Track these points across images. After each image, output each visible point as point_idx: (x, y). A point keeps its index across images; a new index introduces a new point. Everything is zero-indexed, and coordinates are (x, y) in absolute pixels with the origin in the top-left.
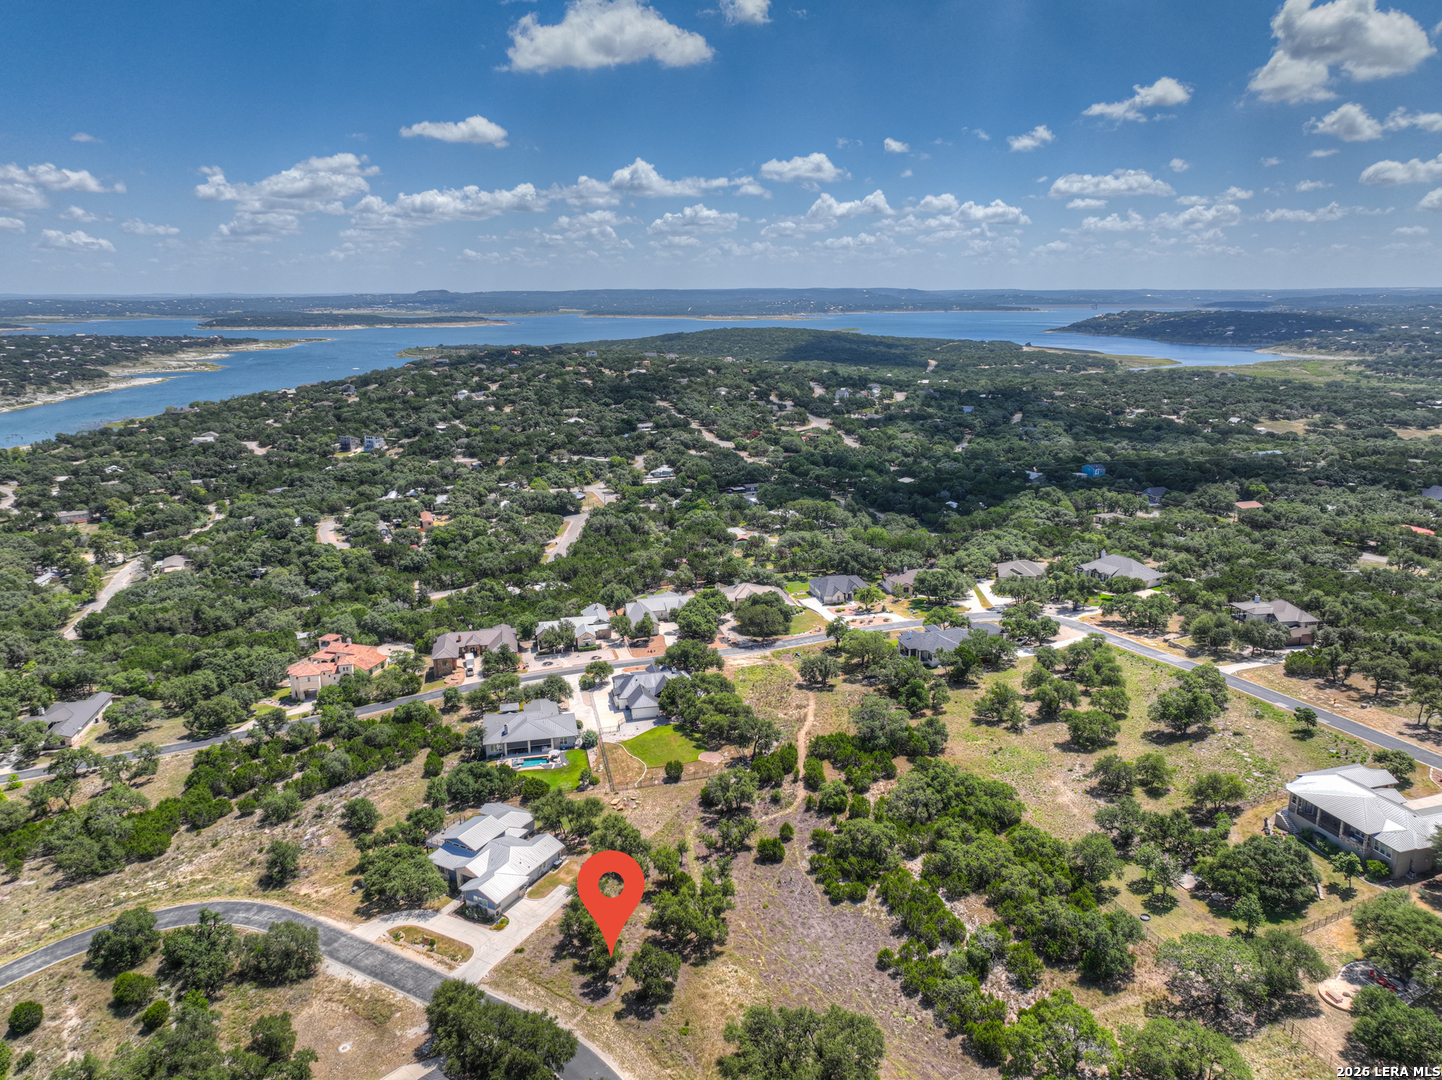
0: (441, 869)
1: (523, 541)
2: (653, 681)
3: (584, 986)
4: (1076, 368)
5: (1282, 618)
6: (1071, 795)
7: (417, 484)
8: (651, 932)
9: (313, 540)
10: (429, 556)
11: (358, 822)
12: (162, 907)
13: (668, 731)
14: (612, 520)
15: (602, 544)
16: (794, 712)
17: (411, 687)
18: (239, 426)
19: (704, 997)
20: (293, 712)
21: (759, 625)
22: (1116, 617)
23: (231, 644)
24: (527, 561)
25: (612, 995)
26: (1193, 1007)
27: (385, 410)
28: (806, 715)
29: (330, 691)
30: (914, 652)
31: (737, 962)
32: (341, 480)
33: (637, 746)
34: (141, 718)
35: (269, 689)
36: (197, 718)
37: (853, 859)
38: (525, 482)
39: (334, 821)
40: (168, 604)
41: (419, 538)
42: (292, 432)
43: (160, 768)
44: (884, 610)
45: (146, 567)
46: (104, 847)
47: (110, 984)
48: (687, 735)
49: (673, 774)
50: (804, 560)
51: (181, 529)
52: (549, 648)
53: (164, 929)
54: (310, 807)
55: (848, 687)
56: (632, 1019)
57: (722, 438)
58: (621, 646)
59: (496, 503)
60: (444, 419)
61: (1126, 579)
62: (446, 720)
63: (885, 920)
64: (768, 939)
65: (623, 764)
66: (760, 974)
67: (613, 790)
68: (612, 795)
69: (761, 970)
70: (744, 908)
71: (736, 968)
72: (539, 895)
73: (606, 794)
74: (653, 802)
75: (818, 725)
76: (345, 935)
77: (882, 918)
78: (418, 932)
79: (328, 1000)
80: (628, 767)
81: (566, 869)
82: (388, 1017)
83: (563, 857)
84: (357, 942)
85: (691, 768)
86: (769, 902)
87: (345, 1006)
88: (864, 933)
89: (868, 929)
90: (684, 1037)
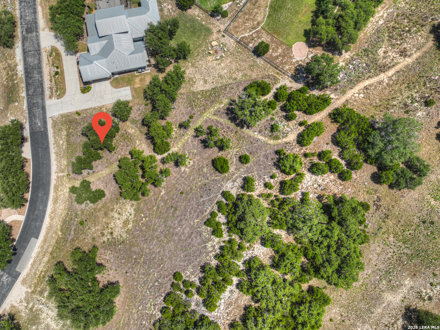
31: (137, 210)
63: (210, 257)
64: (160, 212)
65: (256, 10)
66: (136, 226)
67: (226, 31)
68: (221, 35)
69: (139, 225)
70: (174, 184)
71: (133, 213)
72: (117, 84)
73: (219, 31)
74: (230, 62)
75: (385, 84)
76: (37, 32)
77: (211, 254)
78: (59, 60)
79: (5, 69)
80: (254, 16)
81: (143, 77)
82: (13, 102)
83: (147, 68)
84: (36, 42)
85: (280, 51)
86: (187, 192)
87: (7, 79)
88: (194, 252)
89: (198, 253)
90: (79, 225)
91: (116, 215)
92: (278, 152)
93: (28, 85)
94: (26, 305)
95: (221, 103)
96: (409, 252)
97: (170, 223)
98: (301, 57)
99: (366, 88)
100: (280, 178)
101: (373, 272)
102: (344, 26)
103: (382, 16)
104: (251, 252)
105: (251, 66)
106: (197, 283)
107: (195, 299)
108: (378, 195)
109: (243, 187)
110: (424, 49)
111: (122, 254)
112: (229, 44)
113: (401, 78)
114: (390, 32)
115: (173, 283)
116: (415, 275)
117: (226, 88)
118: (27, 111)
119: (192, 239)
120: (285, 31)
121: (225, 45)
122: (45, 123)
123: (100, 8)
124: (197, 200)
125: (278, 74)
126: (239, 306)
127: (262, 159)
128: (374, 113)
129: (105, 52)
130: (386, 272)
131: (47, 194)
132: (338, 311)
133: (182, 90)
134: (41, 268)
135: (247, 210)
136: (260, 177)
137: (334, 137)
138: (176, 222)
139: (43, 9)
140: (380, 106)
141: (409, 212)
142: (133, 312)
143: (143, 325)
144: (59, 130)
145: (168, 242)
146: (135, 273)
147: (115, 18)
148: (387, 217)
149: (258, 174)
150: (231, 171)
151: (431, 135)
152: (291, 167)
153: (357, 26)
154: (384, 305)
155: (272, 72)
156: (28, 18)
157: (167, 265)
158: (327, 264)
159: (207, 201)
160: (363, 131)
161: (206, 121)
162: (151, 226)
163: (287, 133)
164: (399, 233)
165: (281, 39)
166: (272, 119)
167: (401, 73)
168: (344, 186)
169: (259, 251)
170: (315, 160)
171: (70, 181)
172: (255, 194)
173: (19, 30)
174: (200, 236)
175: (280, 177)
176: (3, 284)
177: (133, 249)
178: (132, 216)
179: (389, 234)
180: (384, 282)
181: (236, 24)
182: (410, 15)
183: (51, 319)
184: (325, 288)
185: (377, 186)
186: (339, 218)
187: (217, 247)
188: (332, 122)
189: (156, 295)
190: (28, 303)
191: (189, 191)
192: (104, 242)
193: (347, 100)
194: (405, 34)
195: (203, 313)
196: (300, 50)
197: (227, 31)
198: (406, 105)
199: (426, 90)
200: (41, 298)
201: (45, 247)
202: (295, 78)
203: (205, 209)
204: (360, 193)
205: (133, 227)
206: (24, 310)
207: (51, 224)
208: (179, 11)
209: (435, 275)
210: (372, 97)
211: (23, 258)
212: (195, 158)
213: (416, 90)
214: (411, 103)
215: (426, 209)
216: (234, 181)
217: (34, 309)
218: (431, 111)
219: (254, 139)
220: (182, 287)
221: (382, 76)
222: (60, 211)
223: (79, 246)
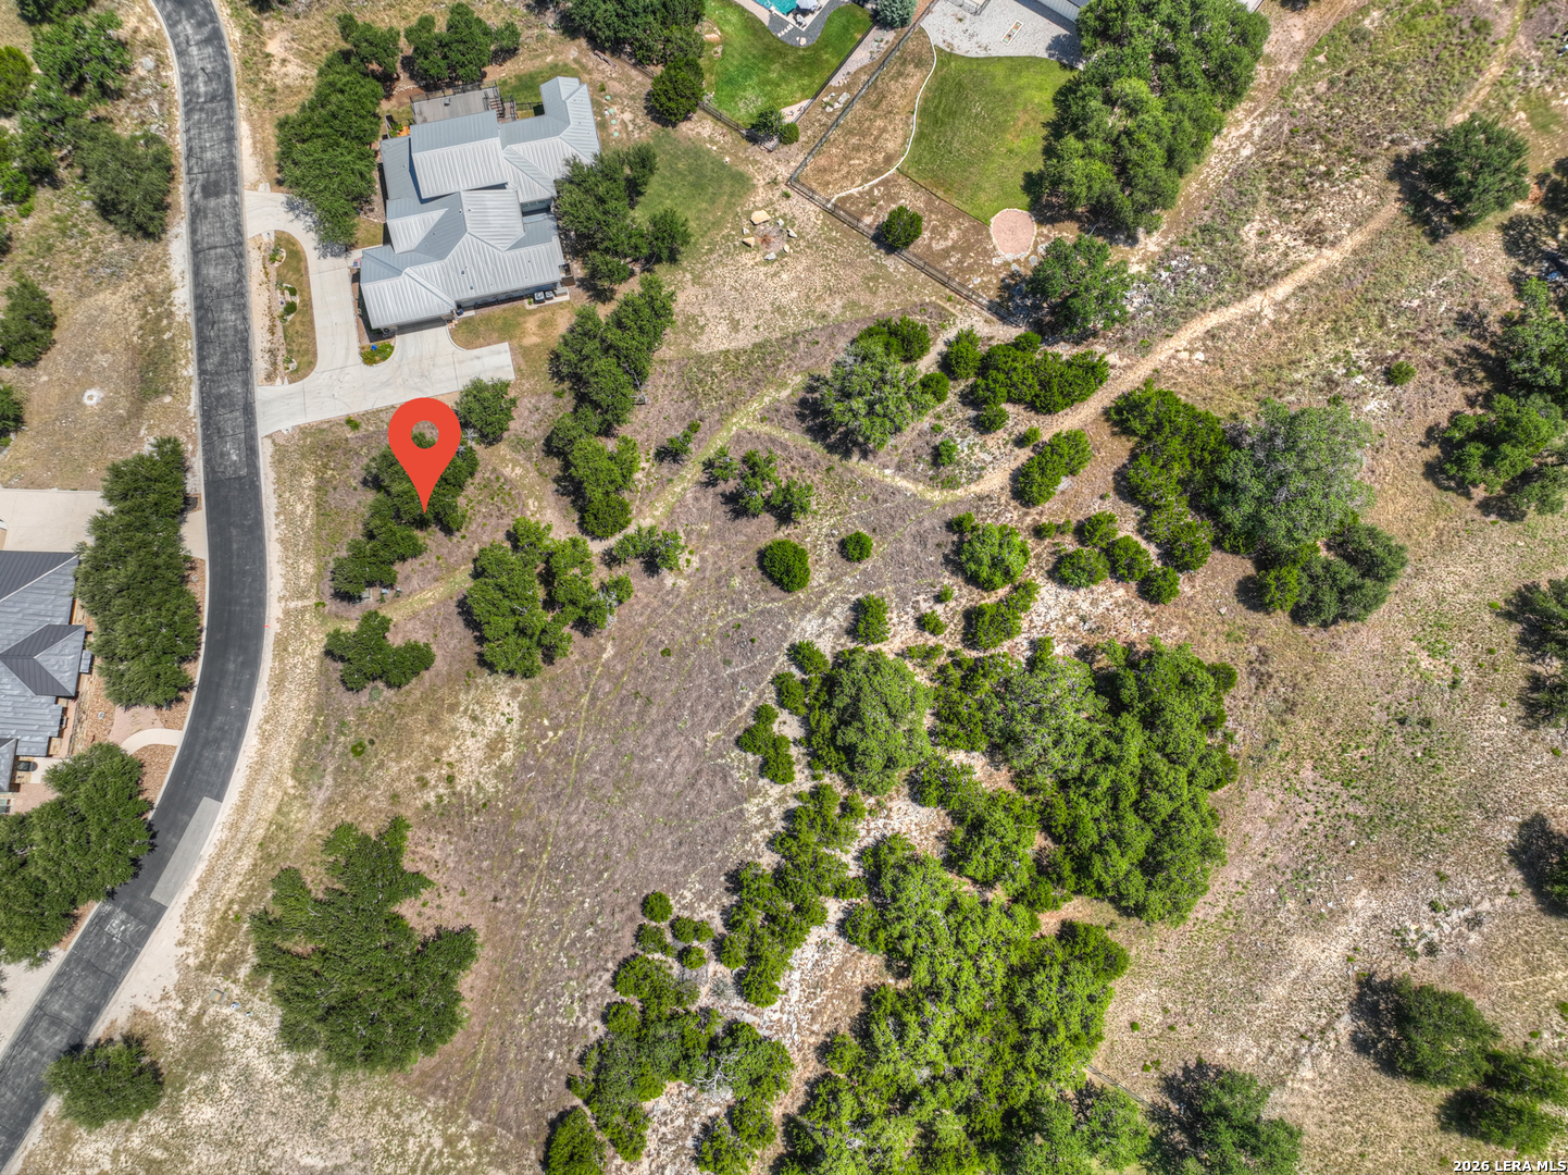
3: (348, 560)
6: (1337, 953)
16: (1283, 241)
28: (1288, 271)
31: (529, 706)
33: (956, 87)
48: (1054, 126)
55: (1491, 251)
63: (756, 844)
64: (602, 711)
65: (879, 123)
66: (526, 755)
67: (793, 181)
68: (778, 194)
69: (535, 751)
70: (643, 627)
71: (517, 714)
72: (469, 336)
73: (774, 182)
74: (808, 269)
75: (1265, 322)
76: (234, 192)
77: (757, 836)
78: (297, 270)
79: (135, 299)
80: (876, 139)
81: (548, 314)
82: (157, 393)
83: (560, 289)
84: (233, 221)
85: (954, 234)
86: (682, 648)
87: (141, 328)
88: (707, 832)
89: (717, 832)
90: (351, 755)
91: (465, 724)
92: (955, 526)
93: (203, 343)
94: (180, 1007)
95: (783, 385)
96: (1361, 811)
97: (630, 744)
98: (1017, 252)
99: (1211, 335)
100: (964, 601)
101: (1257, 875)
102: (1135, 157)
103: (1248, 136)
104: (880, 822)
105: (870, 279)
106: (718, 925)
107: (710, 974)
108: (1261, 643)
109: (852, 632)
110: (1374, 225)
111: (483, 843)
112: (801, 218)
113: (1313, 307)
114: (1274, 179)
115: (641, 927)
116: (1382, 879)
117: (796, 342)
118: (198, 420)
119: (700, 792)
120: (967, 179)
121: (791, 221)
122: (251, 451)
123: (425, 121)
124: (712, 673)
125: (949, 300)
126: (846, 991)
127: (908, 547)
128: (1239, 406)
129: (438, 244)
130: (1296, 872)
131: (252, 663)
132: (1155, 999)
133: (664, 352)
134: (229, 892)
135: (867, 690)
136: (904, 599)
137: (1121, 476)
138: (651, 740)
139: (254, 129)
140: (1256, 384)
141: (1355, 692)
142: (517, 1022)
143: (547, 1064)
144: (294, 473)
145: (624, 803)
146: (522, 900)
147: (469, 146)
148: (1291, 707)
149: (897, 590)
150: (815, 584)
151: (1410, 465)
152: (996, 563)
153: (1174, 161)
154: (1293, 974)
155: (931, 294)
156: (208, 155)
157: (623, 872)
158: (1112, 845)
159: (743, 675)
160: (1206, 454)
161: (738, 439)
162: (574, 752)
163: (982, 468)
164: (1331, 756)
165: (955, 203)
166: (935, 430)
167: (1313, 291)
168: (1158, 620)
169: (907, 820)
170: (1069, 544)
171: (323, 623)
172: (889, 648)
173: (181, 188)
174: (726, 782)
175: (964, 597)
176: (110, 943)
177: (516, 827)
178: (515, 726)
179: (1299, 760)
180: (1291, 904)
181: (822, 161)
182: (1328, 130)
183: (259, 1049)
184: (1111, 926)
185: (1256, 618)
186: (1141, 706)
187: (776, 813)
188: (1114, 434)
189: (589, 967)
190: (186, 1002)
191: (690, 646)
192: (427, 807)
193: (1156, 371)
194: (1318, 184)
195: (737, 1015)
196: (1012, 231)
197: (797, 180)
198: (1330, 381)
199: (1386, 339)
200: (228, 984)
201: (245, 827)
202: (1001, 311)
203: (738, 698)
204: (1208, 640)
205: (516, 758)
206: (173, 1024)
207: (262, 756)
208: (653, 127)
209: (1442, 877)
210: (1229, 361)
211: (175, 861)
212: (705, 548)
213: (1357, 340)
214: (1346, 375)
215: (1406, 682)
216: (825, 614)
217: (206, 1019)
218: (1405, 396)
219: (884, 489)
220: (669, 938)
221: (1257, 301)
222: (293, 715)
223: (349, 819)
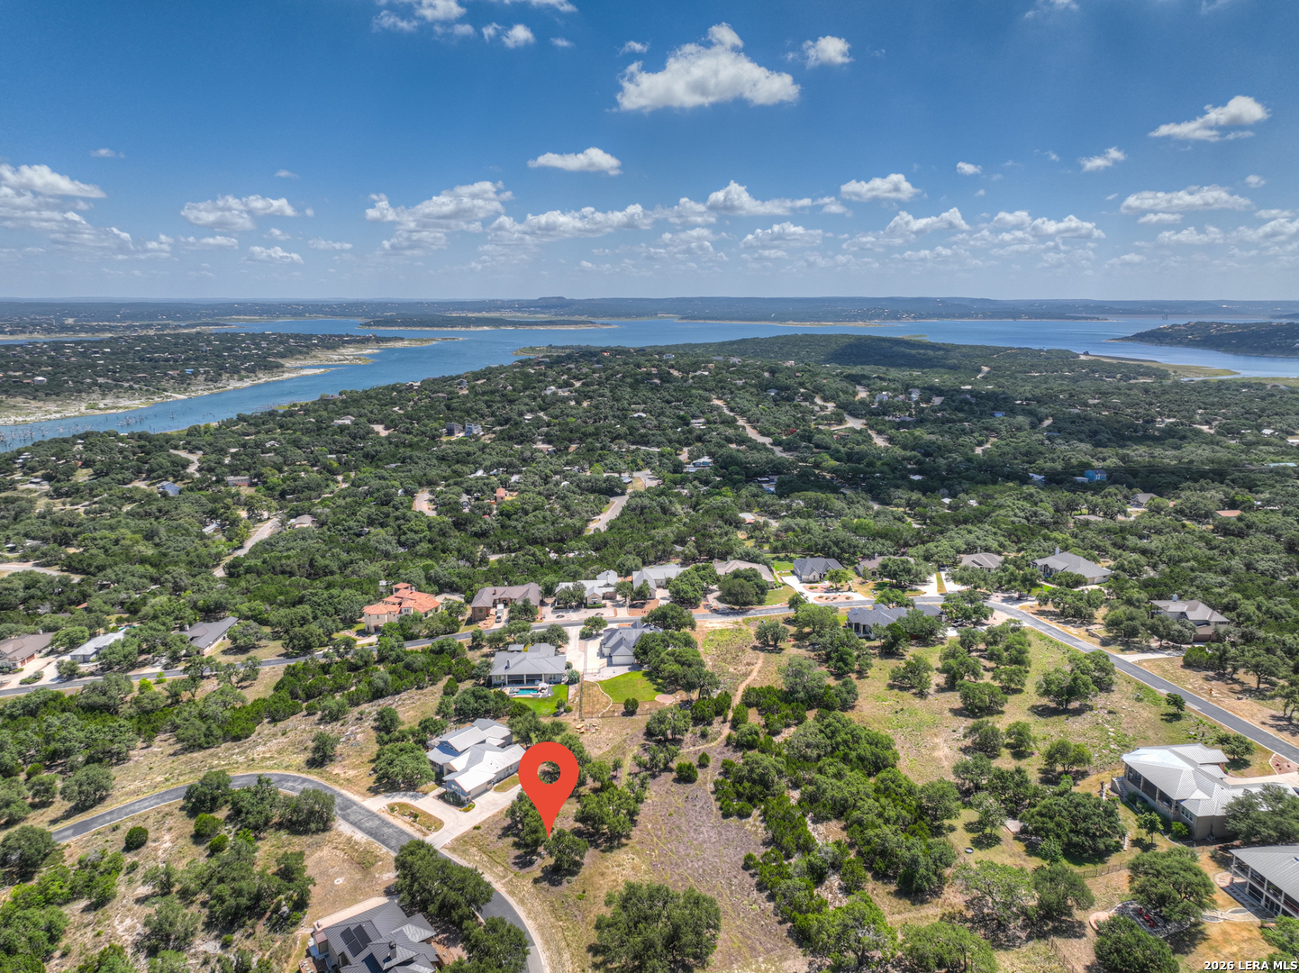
0: (432, 763)
1: (572, 516)
2: (634, 635)
3: (516, 857)
4: (1126, 377)
5: (1193, 616)
6: (947, 750)
7: (500, 464)
8: (578, 825)
9: (409, 508)
10: (495, 525)
11: (386, 725)
12: (238, 773)
13: (638, 675)
14: (646, 502)
15: (634, 521)
16: (742, 668)
17: (452, 627)
18: (371, 412)
19: (602, 874)
20: (362, 642)
21: (735, 595)
22: (1050, 607)
23: (329, 586)
24: (571, 533)
25: (536, 865)
26: (981, 921)
27: (486, 402)
28: (751, 671)
29: (390, 626)
30: (857, 626)
31: (636, 853)
32: (442, 459)
33: (610, 686)
34: (253, 639)
35: (349, 623)
36: (291, 640)
37: (746, 784)
38: (586, 466)
39: (369, 723)
40: (292, 553)
41: (491, 510)
42: (410, 417)
43: (260, 676)
44: (850, 590)
45: (283, 523)
46: (208, 728)
47: (193, 822)
48: (651, 680)
49: (630, 709)
50: (795, 543)
51: (314, 494)
52: (564, 604)
53: (235, 787)
54: (355, 712)
55: (795, 651)
56: (545, 884)
57: (763, 434)
58: (622, 606)
59: (557, 484)
60: (531, 411)
61: (1070, 575)
62: (470, 655)
63: (761, 833)
64: (665, 838)
65: (595, 699)
66: (651, 863)
67: (580, 717)
68: (579, 721)
69: (653, 860)
70: (654, 815)
72: (500, 789)
73: (575, 720)
74: (609, 729)
76: (357, 806)
77: (759, 831)
78: (408, 808)
79: (335, 848)
80: (598, 701)
84: (364, 811)
85: (647, 705)
86: (674, 811)
87: (345, 853)
89: (745, 839)
90: (579, 901)
92: (728, 744)
95: (633, 750)
97: (686, 839)
98: (671, 701)
105: (632, 722)
110: (761, 658)
112: (594, 722)
116: (934, 735)
117: (625, 742)
121: (591, 724)
124: (692, 810)
138: (692, 834)
141: (878, 715)
144: (464, 851)
159: (704, 805)
162: (667, 852)
163: (720, 731)
166: (695, 734)
171: (524, 878)
174: (732, 828)
181: (586, 711)
187: (758, 824)
191: (677, 810)
194: (737, 658)
196: (664, 698)
197: (583, 717)
203: (710, 810)
205: (647, 866)
207: (538, 924)
